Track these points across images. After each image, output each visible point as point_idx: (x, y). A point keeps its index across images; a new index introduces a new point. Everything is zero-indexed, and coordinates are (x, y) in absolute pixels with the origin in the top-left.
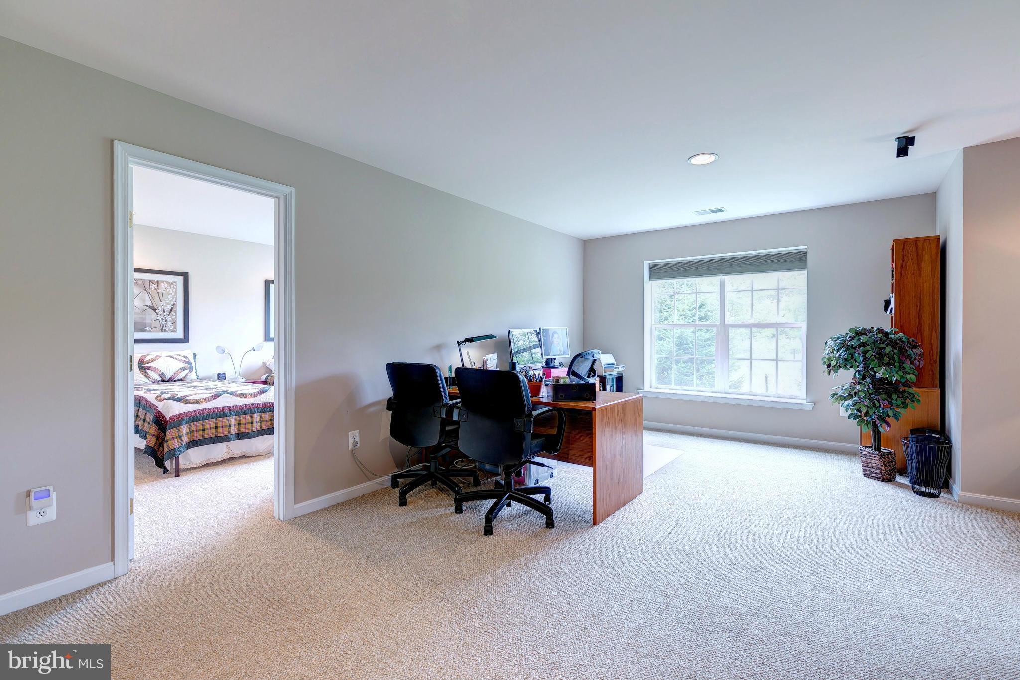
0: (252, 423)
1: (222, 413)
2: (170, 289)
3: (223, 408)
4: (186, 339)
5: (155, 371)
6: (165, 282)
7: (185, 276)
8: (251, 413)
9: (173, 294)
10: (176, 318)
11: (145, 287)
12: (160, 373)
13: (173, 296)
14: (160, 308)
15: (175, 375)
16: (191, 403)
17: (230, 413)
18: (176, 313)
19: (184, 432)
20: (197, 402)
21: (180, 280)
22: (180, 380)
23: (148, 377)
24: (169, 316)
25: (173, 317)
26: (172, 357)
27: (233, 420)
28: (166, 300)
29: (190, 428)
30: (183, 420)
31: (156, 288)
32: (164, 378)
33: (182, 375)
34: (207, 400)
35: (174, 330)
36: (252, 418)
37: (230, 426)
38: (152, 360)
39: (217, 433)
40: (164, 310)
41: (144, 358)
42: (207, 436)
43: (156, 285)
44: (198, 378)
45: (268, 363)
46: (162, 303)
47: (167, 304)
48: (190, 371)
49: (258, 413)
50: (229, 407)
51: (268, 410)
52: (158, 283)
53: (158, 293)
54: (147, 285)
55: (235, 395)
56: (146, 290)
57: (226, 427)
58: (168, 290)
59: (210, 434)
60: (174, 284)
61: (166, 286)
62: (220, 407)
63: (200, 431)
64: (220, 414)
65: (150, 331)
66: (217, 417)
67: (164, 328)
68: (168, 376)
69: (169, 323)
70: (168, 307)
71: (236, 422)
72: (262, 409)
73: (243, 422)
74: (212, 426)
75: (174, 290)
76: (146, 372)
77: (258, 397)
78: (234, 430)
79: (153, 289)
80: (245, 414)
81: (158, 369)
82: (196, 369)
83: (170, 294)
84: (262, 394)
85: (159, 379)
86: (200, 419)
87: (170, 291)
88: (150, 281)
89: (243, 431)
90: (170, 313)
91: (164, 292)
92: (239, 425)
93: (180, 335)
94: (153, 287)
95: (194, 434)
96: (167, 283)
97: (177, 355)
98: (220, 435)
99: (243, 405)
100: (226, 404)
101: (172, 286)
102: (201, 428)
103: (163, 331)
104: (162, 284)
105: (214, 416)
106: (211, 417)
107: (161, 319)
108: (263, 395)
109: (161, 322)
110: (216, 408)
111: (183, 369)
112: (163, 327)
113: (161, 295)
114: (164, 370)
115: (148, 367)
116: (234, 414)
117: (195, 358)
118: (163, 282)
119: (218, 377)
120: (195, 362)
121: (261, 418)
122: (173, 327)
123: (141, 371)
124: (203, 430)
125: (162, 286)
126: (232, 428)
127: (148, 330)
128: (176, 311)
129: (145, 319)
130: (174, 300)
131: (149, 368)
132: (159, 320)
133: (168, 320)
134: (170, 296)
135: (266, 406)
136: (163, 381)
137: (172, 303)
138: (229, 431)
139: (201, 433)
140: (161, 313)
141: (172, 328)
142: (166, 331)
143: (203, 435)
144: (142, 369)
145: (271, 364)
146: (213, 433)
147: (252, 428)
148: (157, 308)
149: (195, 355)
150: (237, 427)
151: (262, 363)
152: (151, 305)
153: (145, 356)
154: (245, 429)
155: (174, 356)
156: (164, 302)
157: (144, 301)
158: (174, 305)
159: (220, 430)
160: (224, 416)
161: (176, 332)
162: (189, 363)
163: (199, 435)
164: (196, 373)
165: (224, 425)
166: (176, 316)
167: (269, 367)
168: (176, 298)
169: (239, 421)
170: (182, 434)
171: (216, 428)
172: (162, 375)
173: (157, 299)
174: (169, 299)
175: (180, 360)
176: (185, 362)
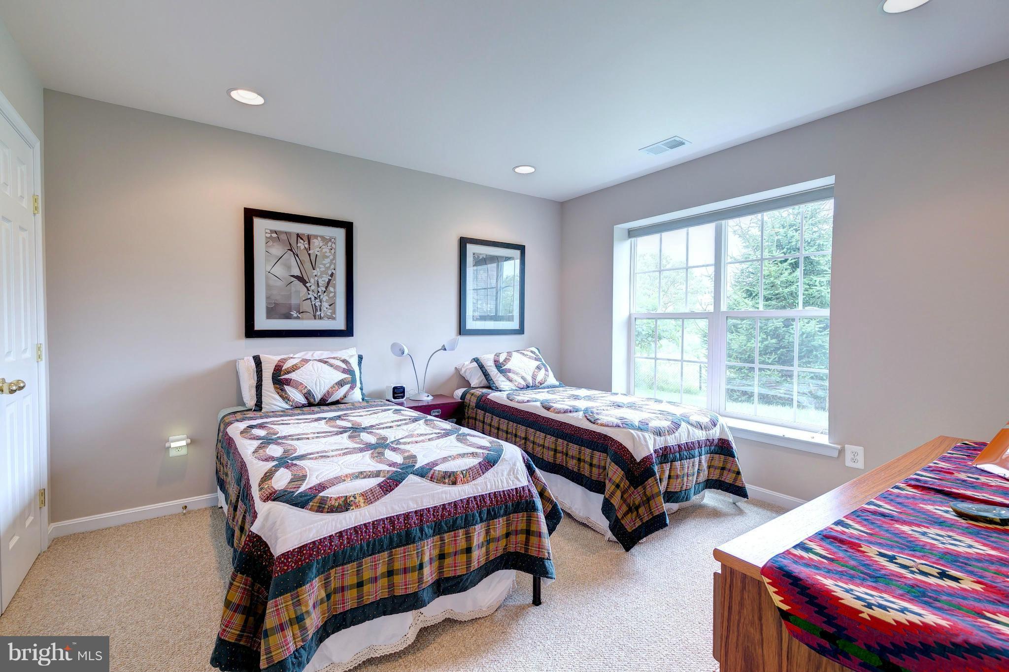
0: (469, 550)
1: (403, 533)
2: (326, 249)
3: (407, 516)
4: (348, 332)
5: (296, 388)
6: (320, 237)
7: (348, 227)
8: (468, 523)
9: (331, 257)
10: (335, 296)
11: (290, 244)
12: (305, 391)
13: (332, 260)
14: (312, 280)
15: (329, 394)
16: (332, 510)
17: (422, 530)
18: (335, 288)
19: (311, 603)
20: (345, 505)
21: (340, 233)
22: (337, 402)
23: (286, 398)
24: (325, 294)
25: (332, 295)
26: (325, 362)
27: (428, 548)
28: (321, 266)
29: (326, 585)
30: (310, 567)
31: (307, 246)
32: (312, 400)
33: (338, 395)
34: (370, 497)
35: (332, 318)
36: (469, 539)
37: (421, 566)
38: (294, 368)
39: (391, 586)
40: (318, 284)
41: (282, 364)
42: (369, 599)
43: (306, 242)
44: (363, 399)
45: (463, 370)
46: (315, 273)
47: (322, 273)
48: (352, 388)
49: (482, 521)
50: (419, 513)
51: (502, 512)
52: (309, 238)
53: (309, 255)
54: (293, 241)
55: (432, 479)
56: (291, 250)
57: (413, 569)
58: (324, 250)
59: (375, 592)
60: (333, 240)
61: (321, 244)
62: (398, 516)
63: (351, 587)
64: (399, 535)
65: (298, 318)
66: (391, 546)
67: (318, 313)
68: (318, 396)
69: (325, 305)
70: (323, 279)
71: (436, 552)
72: (489, 511)
73: (450, 549)
74: (382, 569)
75: (333, 251)
76: (283, 390)
77: (480, 480)
78: (429, 575)
79: (302, 247)
80: (453, 527)
81: (301, 384)
82: (361, 383)
83: (327, 257)
84: (487, 469)
85: (303, 401)
86: (350, 556)
87: (326, 252)
88: (298, 235)
89: (448, 573)
90: (326, 288)
91: (318, 254)
92: (442, 557)
93: (339, 324)
94: (302, 245)
95: (338, 597)
96: (323, 238)
97: (334, 358)
98: (399, 592)
99: (449, 504)
100: (413, 507)
101: (330, 244)
102: (354, 580)
103: (317, 317)
104: (315, 240)
105: (386, 542)
106: (377, 547)
107: (313, 299)
108: (490, 474)
109: (313, 303)
110: (391, 519)
111: (341, 384)
112: (316, 310)
113: (313, 258)
114: (311, 386)
115: (287, 380)
116: (431, 532)
117: (360, 363)
118: (316, 237)
119: (394, 393)
120: (360, 369)
121: (488, 532)
122: (330, 311)
123: (275, 388)
124: (360, 585)
125: (316, 243)
126: (427, 570)
127: (295, 315)
128: (335, 285)
129: (289, 297)
130: (332, 267)
131: (288, 382)
132: (310, 298)
133: (324, 299)
134: (327, 261)
135: (497, 501)
136: (310, 405)
137: (330, 273)
138: (420, 580)
139: (354, 593)
140: (313, 287)
141: (329, 313)
142: (321, 318)
143: (360, 597)
144: (278, 384)
145: (468, 372)
146: (383, 588)
147: (469, 562)
148: (307, 281)
149: (360, 358)
150: (436, 564)
151: (453, 369)
152: (299, 274)
153: (283, 361)
154: (456, 567)
155: (329, 360)
156: (318, 269)
157: (289, 268)
158: (332, 275)
159: (398, 579)
160: (407, 539)
161: (334, 319)
162: (349, 371)
163: (350, 600)
164: (361, 389)
165: (409, 564)
166: (335, 293)
167: (464, 376)
168: (335, 264)
169: (442, 546)
170: (304, 609)
171: (390, 573)
172: (308, 395)
173: (308, 265)
174: (324, 265)
175: (337, 368)
176: (344, 371)
